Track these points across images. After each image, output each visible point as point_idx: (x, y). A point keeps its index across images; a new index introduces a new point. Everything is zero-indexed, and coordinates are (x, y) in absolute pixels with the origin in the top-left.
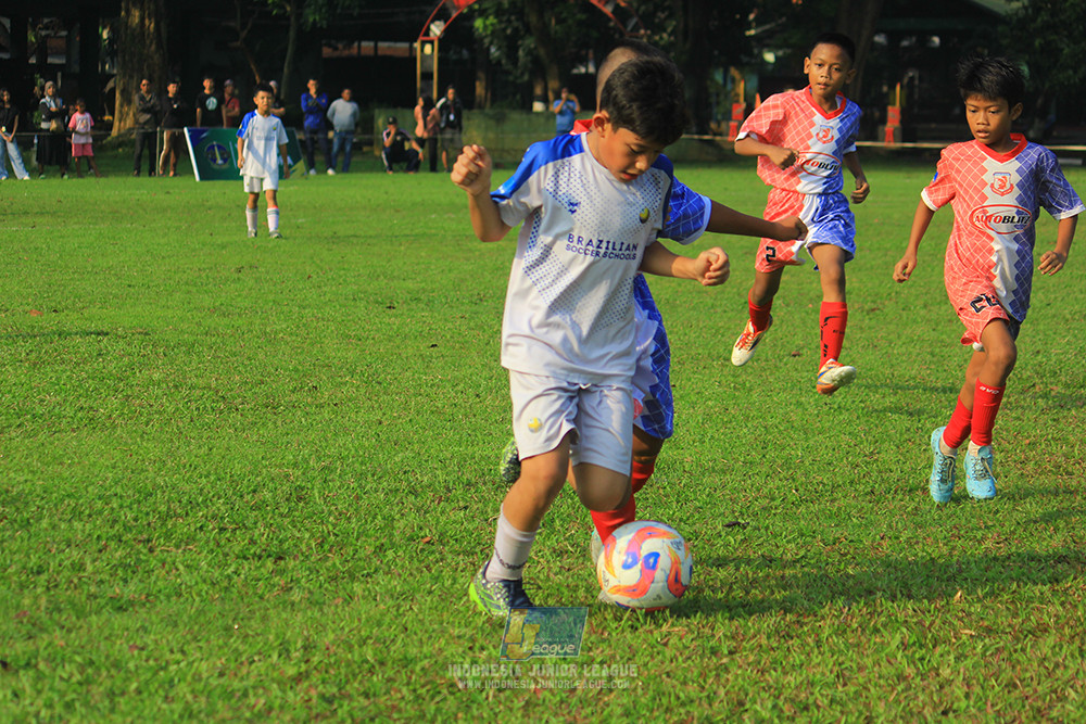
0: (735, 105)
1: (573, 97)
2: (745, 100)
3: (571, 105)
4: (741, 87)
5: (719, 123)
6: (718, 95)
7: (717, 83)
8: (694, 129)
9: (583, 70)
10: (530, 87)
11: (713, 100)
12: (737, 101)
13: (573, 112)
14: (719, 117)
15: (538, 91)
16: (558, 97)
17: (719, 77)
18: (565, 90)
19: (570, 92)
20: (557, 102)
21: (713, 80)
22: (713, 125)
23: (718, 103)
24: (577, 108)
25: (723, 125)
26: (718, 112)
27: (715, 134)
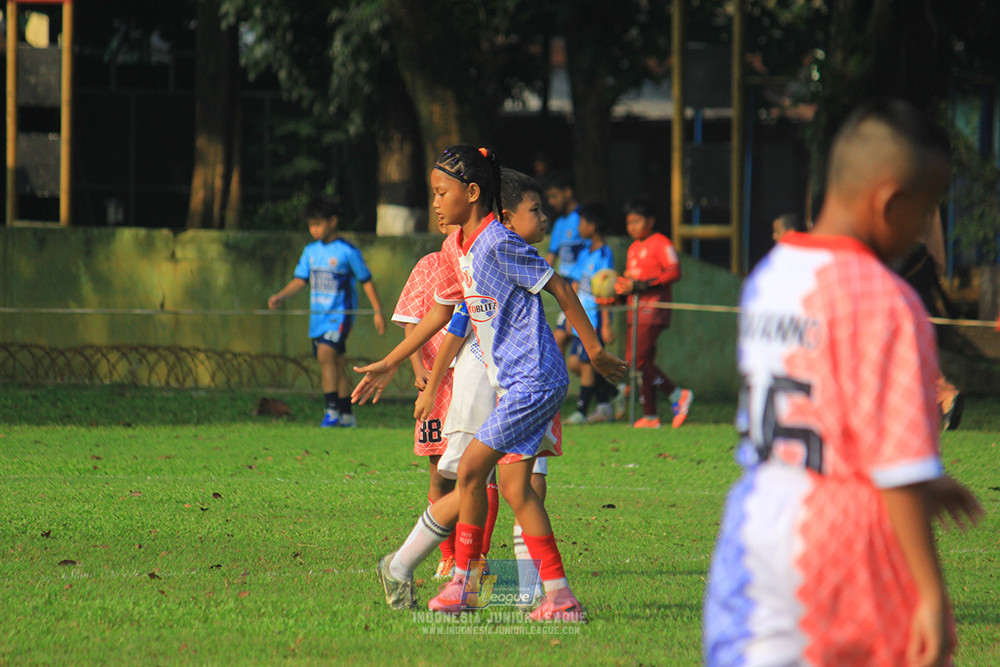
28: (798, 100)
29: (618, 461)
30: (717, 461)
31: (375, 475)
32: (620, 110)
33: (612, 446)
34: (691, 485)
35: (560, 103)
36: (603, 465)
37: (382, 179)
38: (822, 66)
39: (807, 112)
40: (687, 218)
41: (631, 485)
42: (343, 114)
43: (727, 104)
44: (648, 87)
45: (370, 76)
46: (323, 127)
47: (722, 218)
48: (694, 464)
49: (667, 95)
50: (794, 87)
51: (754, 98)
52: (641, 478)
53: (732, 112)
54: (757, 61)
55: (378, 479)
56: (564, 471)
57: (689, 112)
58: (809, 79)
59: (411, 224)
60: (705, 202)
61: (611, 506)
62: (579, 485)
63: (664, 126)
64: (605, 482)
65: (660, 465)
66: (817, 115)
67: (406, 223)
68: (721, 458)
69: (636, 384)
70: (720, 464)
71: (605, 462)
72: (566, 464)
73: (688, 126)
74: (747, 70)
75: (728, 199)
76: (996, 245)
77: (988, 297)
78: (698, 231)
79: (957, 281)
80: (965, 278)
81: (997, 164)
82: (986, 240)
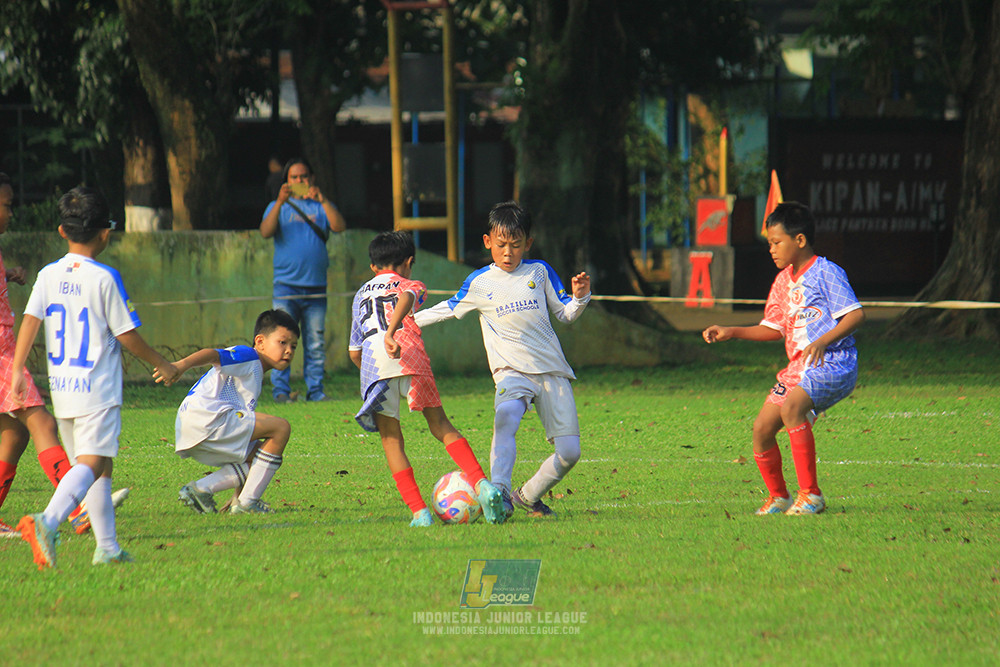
0: (702, 203)
2: (732, 188)
4: (718, 155)
5: (657, 257)
6: (653, 176)
7: (650, 142)
9: (265, 110)
10: (112, 162)
11: (641, 188)
12: (711, 192)
14: (661, 238)
15: (138, 172)
17: (654, 121)
21: (637, 130)
22: (642, 262)
23: (654, 200)
25: (671, 261)
26: (656, 224)
27: (648, 290)
28: (504, 103)
29: (350, 432)
31: (127, 451)
32: (343, 115)
33: (343, 418)
34: (415, 451)
35: (289, 109)
36: (336, 435)
37: (128, 183)
38: (524, 72)
39: (511, 114)
40: (408, 212)
41: (361, 453)
42: (90, 125)
43: (441, 109)
44: (368, 94)
45: (113, 89)
46: (71, 136)
47: (438, 210)
48: (418, 432)
49: (386, 102)
50: (499, 91)
51: (465, 103)
52: (372, 446)
53: (444, 115)
54: (466, 69)
55: (130, 454)
57: (406, 116)
58: (513, 85)
59: (156, 222)
60: (422, 197)
61: (345, 472)
62: (315, 454)
63: (384, 129)
64: (339, 451)
66: (521, 115)
67: (151, 222)
71: (338, 434)
72: (303, 435)
73: (406, 130)
74: (457, 77)
75: (444, 193)
76: (684, 230)
77: (678, 277)
78: (416, 223)
79: (650, 263)
80: (658, 259)
81: (683, 157)
82: (675, 226)
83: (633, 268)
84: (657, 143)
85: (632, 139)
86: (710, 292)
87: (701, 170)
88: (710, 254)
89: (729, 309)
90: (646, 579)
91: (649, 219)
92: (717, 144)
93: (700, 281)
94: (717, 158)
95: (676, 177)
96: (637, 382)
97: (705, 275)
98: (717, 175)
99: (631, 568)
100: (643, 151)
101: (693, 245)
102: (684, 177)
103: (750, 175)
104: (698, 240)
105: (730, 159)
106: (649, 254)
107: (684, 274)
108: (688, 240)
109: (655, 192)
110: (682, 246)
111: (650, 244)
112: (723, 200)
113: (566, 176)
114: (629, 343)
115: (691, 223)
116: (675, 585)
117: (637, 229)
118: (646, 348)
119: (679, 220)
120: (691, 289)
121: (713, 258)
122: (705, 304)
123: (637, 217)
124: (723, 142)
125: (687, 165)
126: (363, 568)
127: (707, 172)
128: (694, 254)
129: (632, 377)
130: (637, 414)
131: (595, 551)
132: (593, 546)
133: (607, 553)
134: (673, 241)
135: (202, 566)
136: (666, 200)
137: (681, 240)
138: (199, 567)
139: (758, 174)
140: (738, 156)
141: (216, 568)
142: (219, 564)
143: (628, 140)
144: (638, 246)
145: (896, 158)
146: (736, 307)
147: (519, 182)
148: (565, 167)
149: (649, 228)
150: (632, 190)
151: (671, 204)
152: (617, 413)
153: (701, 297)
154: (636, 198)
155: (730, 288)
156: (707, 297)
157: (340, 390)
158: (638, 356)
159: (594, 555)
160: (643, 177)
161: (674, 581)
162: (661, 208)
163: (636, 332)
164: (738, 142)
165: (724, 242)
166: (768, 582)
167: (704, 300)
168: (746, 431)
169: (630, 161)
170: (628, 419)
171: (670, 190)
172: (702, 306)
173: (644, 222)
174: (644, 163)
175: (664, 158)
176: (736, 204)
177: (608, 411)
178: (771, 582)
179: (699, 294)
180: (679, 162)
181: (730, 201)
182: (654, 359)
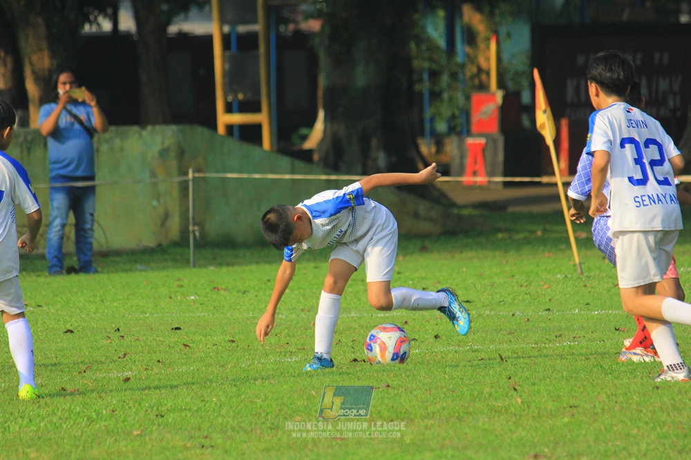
0: (476, 96)
1: (82, 94)
2: (501, 85)
3: (81, 112)
4: (489, 57)
5: (439, 143)
6: (434, 75)
7: (433, 47)
8: (382, 159)
9: (107, 26)
11: (425, 86)
12: (483, 87)
13: (90, 131)
14: (442, 127)
16: (49, 96)
17: (435, 29)
18: (63, 78)
19: (78, 81)
20: (46, 107)
21: (421, 37)
22: (426, 148)
23: (435, 95)
24: (96, 120)
25: (451, 146)
26: (437, 115)
28: (308, 16)
29: (183, 295)
30: (258, 291)
32: (173, 29)
33: (177, 283)
34: (237, 309)
35: (127, 24)
36: (171, 298)
39: (315, 25)
40: (229, 109)
41: (193, 312)
43: (255, 21)
44: (194, 11)
47: (254, 107)
48: (240, 294)
49: (209, 17)
50: (304, 7)
51: (275, 17)
52: (200, 306)
53: (258, 27)
56: (141, 304)
57: (227, 28)
60: (241, 96)
61: (178, 329)
62: (153, 314)
63: (207, 40)
64: (173, 311)
65: (214, 296)
66: (323, 27)
68: (261, 288)
69: (195, 236)
70: (261, 293)
71: (173, 296)
72: (143, 298)
73: (226, 39)
75: (258, 92)
76: (461, 121)
77: (457, 160)
78: (237, 118)
79: (433, 149)
80: (439, 144)
81: (460, 58)
82: (453, 117)
83: (419, 153)
84: (438, 47)
85: (418, 45)
86: (483, 171)
87: (474, 70)
88: (482, 141)
89: (500, 187)
90: (434, 413)
91: (432, 111)
92: (488, 48)
93: (475, 162)
94: (488, 59)
95: (454, 76)
96: (423, 249)
97: (480, 158)
98: (488, 73)
99: (420, 404)
100: (427, 55)
101: (469, 133)
102: (461, 76)
103: (517, 74)
104: (474, 128)
105: (499, 60)
106: (433, 141)
107: (462, 157)
108: (465, 129)
109: (437, 89)
110: (459, 134)
111: (433, 133)
112: (494, 95)
113: (362, 77)
114: (416, 215)
115: (467, 114)
116: (457, 418)
117: (422, 121)
118: (430, 219)
119: (457, 113)
120: (468, 170)
121: (486, 143)
122: (480, 182)
123: (421, 111)
124: (493, 46)
125: (463, 66)
126: (195, 408)
127: (480, 70)
128: (470, 141)
129: (419, 243)
130: (424, 275)
131: (390, 390)
132: (388, 386)
133: (400, 392)
134: (452, 130)
135: (58, 409)
136: (446, 96)
137: (459, 129)
138: (56, 410)
139: (523, 73)
140: (506, 57)
141: (69, 410)
142: (73, 407)
143: (413, 45)
144: (422, 135)
145: (639, 56)
146: (506, 184)
147: (322, 82)
148: (360, 69)
149: (432, 120)
150: (417, 87)
151: (451, 99)
152: (407, 274)
153: (477, 176)
154: (421, 94)
155: (500, 168)
156: (481, 176)
157: (175, 260)
158: (425, 227)
159: (389, 394)
160: (426, 76)
161: (457, 414)
162: (442, 101)
163: (423, 207)
164: (507, 45)
165: (495, 129)
166: (536, 413)
167: (478, 179)
168: (516, 288)
169: (416, 64)
170: (416, 280)
171: (450, 87)
172: (478, 184)
173: (428, 114)
174: (426, 65)
175: (444, 60)
176: (505, 98)
177: (399, 273)
178: (538, 413)
179: (475, 173)
180: (457, 64)
181: (499, 96)
182: (437, 229)
